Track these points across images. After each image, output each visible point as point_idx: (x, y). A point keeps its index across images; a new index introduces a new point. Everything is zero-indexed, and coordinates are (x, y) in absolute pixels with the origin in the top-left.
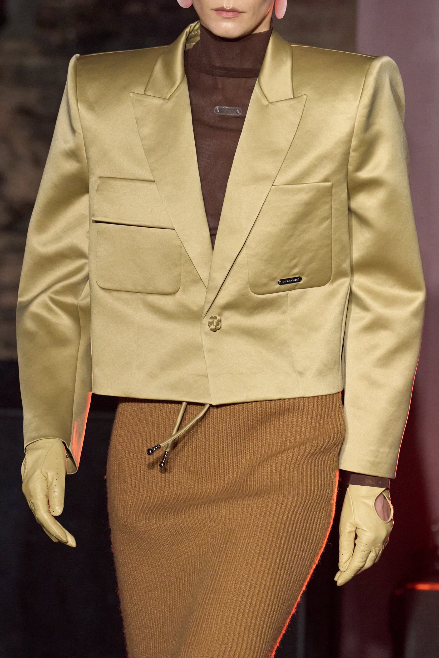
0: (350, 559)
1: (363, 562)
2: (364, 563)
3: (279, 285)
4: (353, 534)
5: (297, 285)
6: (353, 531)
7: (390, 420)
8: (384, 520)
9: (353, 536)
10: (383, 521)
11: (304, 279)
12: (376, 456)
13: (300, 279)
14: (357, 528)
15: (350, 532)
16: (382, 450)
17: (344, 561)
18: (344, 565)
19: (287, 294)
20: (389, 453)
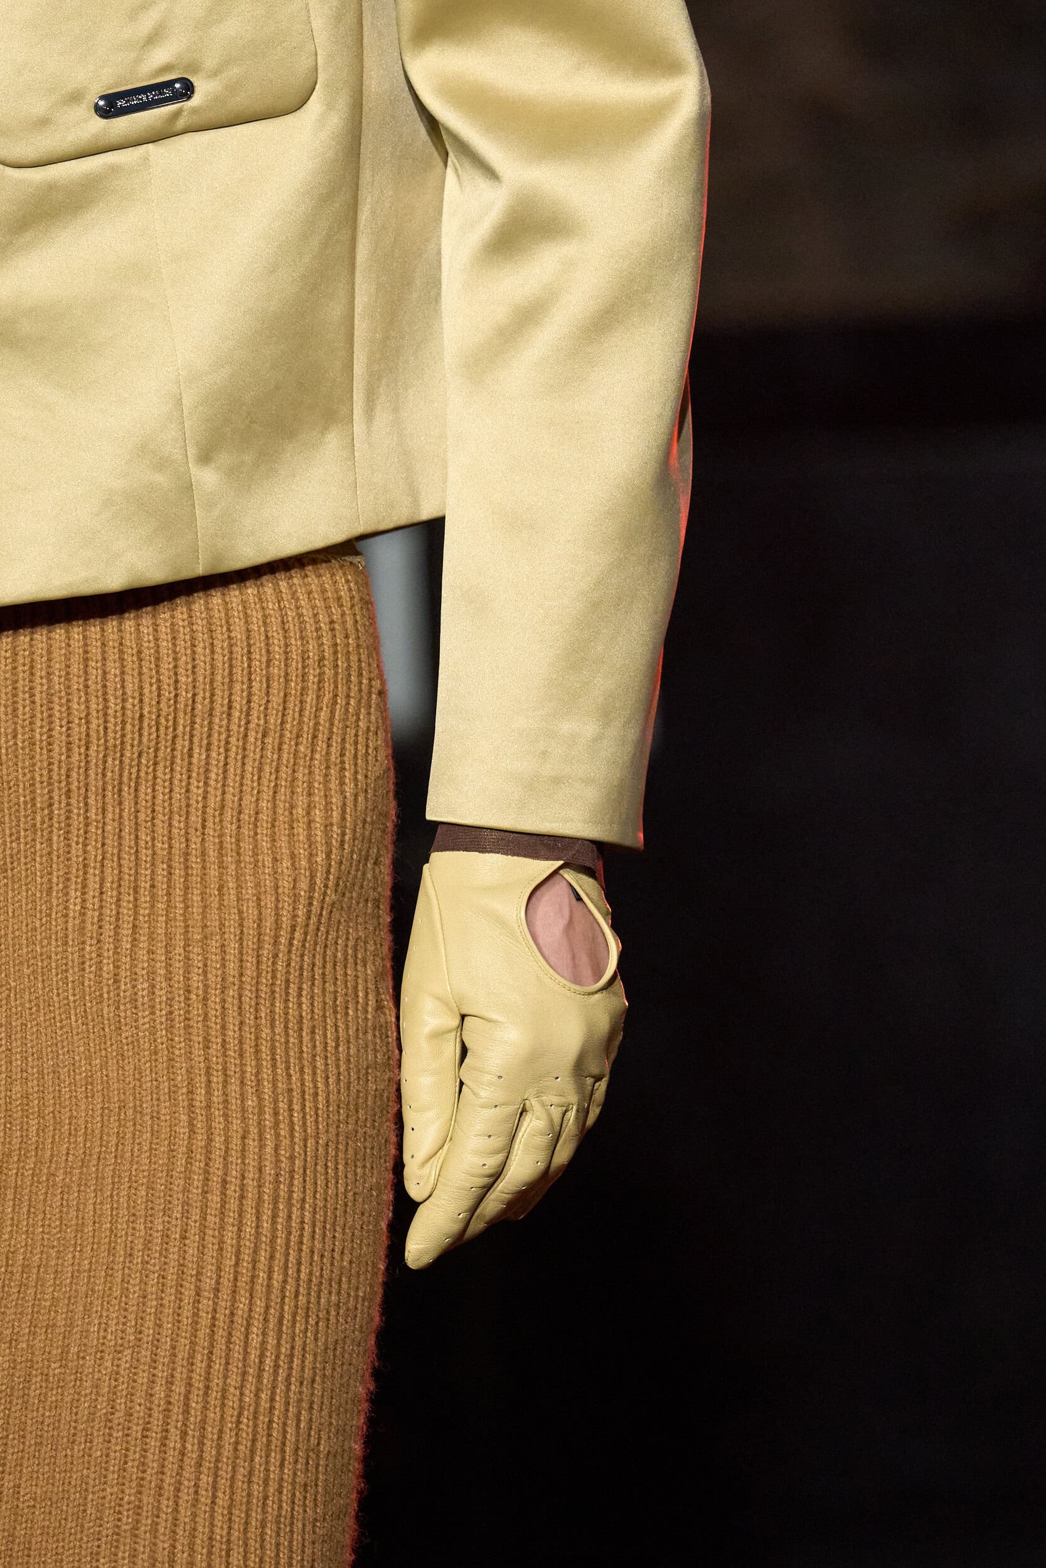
0: (446, 1147)
1: (499, 1152)
2: (500, 1157)
3: (103, 122)
4: (452, 1044)
5: (177, 114)
6: (450, 1031)
7: (596, 605)
8: (576, 980)
9: (451, 1050)
10: (574, 987)
11: (204, 89)
12: (544, 753)
13: (188, 89)
14: (463, 1017)
15: (438, 1035)
16: (566, 727)
17: (421, 1155)
18: (426, 1170)
19: (145, 159)
20: (598, 738)
